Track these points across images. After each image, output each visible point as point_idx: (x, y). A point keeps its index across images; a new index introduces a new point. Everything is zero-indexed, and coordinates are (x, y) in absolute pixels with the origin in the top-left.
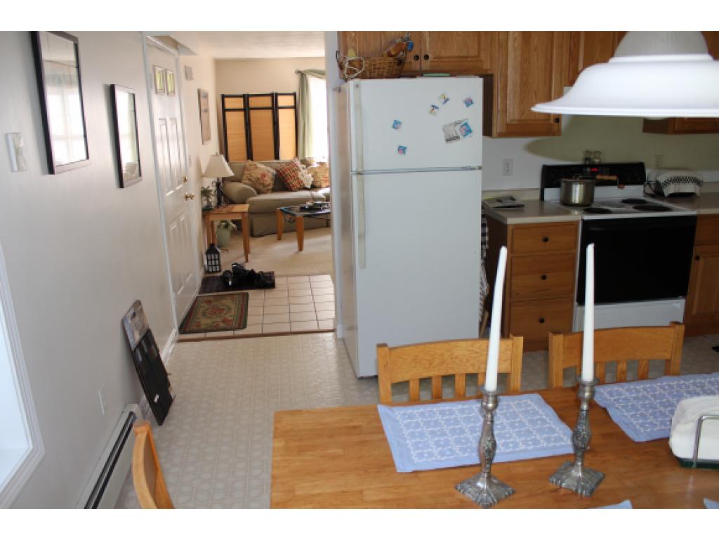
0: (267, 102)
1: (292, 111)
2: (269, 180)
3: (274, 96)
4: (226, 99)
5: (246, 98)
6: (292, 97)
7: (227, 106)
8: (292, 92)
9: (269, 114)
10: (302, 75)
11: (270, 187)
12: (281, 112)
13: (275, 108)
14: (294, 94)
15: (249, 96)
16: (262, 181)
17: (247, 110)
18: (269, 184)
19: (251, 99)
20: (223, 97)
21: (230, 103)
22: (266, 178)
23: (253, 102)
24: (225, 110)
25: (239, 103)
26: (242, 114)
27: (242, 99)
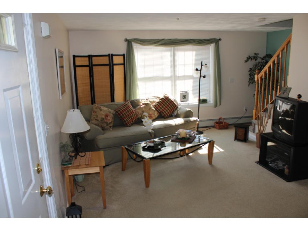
0: (106, 60)
1: (122, 66)
2: (110, 119)
3: (111, 57)
4: (76, 59)
5: (90, 57)
6: (122, 57)
7: (77, 64)
8: (122, 54)
9: (107, 68)
10: (129, 43)
11: (111, 125)
12: (115, 67)
13: (111, 65)
14: (123, 55)
15: (92, 56)
16: (105, 120)
17: (91, 66)
18: (111, 123)
19: (93, 58)
20: (74, 57)
21: (79, 62)
22: (109, 118)
23: (95, 61)
24: (75, 66)
25: (86, 62)
26: (88, 68)
27: (87, 59)
